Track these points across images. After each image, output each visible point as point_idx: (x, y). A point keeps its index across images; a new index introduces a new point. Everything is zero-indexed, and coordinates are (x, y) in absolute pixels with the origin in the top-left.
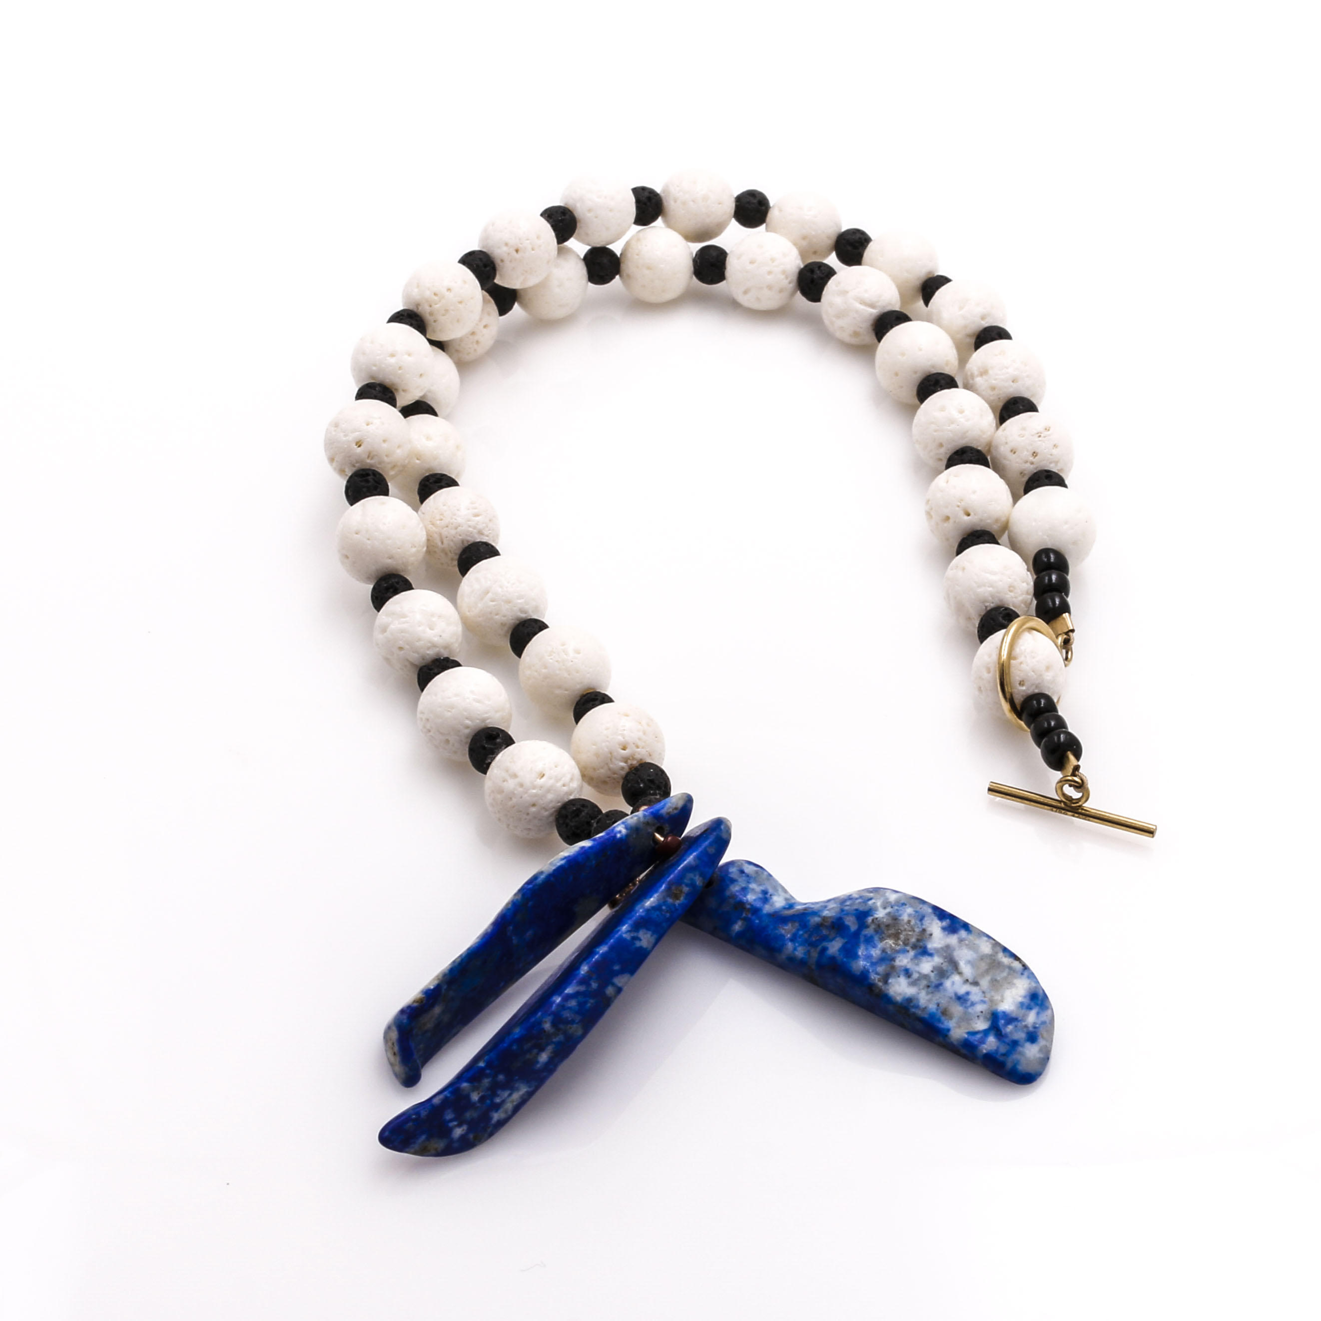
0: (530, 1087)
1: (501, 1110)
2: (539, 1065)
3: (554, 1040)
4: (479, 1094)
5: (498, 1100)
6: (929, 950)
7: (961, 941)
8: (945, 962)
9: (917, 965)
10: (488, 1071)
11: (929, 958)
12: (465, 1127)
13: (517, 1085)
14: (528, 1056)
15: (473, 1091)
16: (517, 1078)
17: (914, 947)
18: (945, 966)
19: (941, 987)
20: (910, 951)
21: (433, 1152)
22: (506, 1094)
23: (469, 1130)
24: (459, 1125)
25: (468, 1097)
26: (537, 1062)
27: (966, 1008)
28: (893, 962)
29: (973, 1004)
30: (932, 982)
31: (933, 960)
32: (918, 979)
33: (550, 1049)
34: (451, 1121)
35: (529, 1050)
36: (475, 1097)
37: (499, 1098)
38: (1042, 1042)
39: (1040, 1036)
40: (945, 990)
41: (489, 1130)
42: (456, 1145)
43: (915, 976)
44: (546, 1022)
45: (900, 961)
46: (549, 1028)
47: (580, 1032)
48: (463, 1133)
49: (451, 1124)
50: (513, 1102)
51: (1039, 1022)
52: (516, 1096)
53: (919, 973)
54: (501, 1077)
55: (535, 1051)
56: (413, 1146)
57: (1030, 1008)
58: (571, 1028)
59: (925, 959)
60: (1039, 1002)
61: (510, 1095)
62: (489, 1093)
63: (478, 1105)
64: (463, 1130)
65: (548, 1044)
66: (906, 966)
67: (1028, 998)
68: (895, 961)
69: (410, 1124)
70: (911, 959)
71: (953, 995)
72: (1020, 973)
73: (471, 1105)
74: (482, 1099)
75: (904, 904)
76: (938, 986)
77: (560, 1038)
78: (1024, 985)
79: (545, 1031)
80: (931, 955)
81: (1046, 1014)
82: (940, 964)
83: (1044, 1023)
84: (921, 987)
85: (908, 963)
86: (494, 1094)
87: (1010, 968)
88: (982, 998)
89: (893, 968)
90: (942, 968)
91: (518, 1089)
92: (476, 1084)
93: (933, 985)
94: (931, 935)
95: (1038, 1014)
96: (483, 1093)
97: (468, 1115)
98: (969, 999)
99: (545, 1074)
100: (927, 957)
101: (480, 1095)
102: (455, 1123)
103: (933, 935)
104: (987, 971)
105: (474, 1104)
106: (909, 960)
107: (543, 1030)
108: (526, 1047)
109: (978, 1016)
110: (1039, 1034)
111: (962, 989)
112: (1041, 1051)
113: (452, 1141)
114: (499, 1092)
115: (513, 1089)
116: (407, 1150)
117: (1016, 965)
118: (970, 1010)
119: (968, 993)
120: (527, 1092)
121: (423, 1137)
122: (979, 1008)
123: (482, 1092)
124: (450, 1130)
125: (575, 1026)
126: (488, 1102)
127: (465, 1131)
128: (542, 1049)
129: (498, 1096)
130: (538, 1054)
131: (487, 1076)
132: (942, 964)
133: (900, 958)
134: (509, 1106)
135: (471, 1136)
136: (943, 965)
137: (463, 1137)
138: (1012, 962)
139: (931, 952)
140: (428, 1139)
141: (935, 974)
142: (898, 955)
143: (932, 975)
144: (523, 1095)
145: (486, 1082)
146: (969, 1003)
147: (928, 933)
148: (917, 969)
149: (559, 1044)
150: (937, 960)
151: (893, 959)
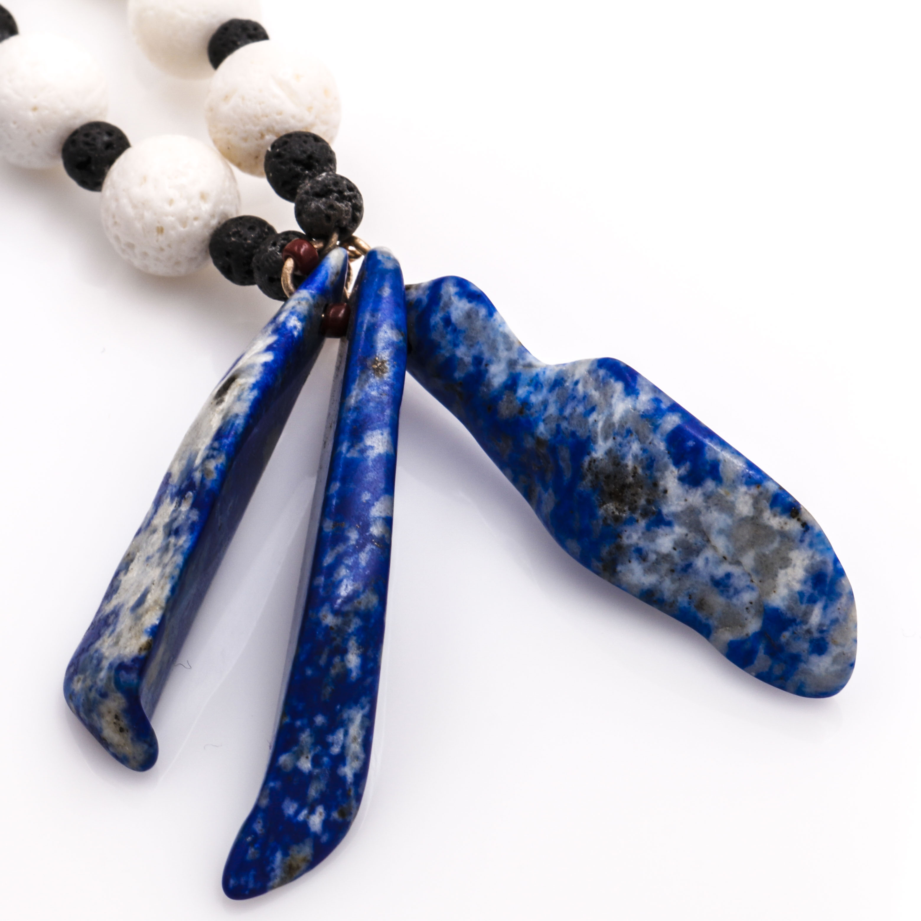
0: (363, 708)
1: (349, 759)
2: (354, 674)
3: (350, 631)
4: (307, 758)
5: (336, 750)
6: (665, 517)
7: (708, 497)
8: (690, 532)
9: (653, 540)
10: (298, 723)
11: (667, 529)
12: (320, 809)
13: (345, 716)
14: (333, 672)
15: (298, 758)
16: (338, 707)
17: (645, 514)
18: (692, 538)
19: (690, 570)
20: (640, 521)
21: (303, 866)
22: (340, 734)
23: (328, 810)
24: (312, 811)
25: (297, 771)
26: (350, 671)
27: (729, 597)
28: (619, 540)
29: (737, 592)
30: (676, 564)
31: (673, 532)
32: (657, 562)
33: (352, 644)
34: (297, 813)
35: (330, 663)
36: (305, 765)
37: (335, 746)
38: (835, 650)
39: (830, 643)
40: (696, 572)
41: (352, 793)
42: (325, 838)
43: (653, 557)
44: (325, 616)
45: (628, 538)
46: (335, 621)
47: (374, 600)
48: (323, 817)
49: (301, 817)
50: (355, 739)
51: (827, 622)
52: (355, 730)
53: (657, 553)
54: (319, 720)
55: (337, 660)
56: (272, 874)
57: (812, 600)
58: (360, 603)
59: (661, 530)
60: (827, 589)
61: (346, 734)
62: (319, 748)
63: (317, 771)
64: (321, 814)
65: (346, 641)
66: (637, 544)
67: (810, 583)
68: (621, 537)
69: (251, 851)
70: (643, 533)
71: (708, 579)
72: (797, 541)
73: (309, 778)
74: (316, 761)
75: (629, 432)
76: (687, 568)
77: (355, 623)
78: (804, 560)
79: (331, 628)
80: (669, 524)
81: (838, 606)
82: (684, 537)
83: (835, 621)
84: (663, 572)
85: (639, 538)
86: (327, 746)
87: (784, 535)
88: (749, 583)
89: (620, 547)
90: (688, 542)
91: (351, 720)
92: (295, 749)
93: (679, 567)
94: (665, 491)
95: (825, 608)
96: (312, 753)
97: (313, 792)
98: (731, 585)
99: (369, 680)
100: (663, 527)
101: (310, 757)
102: (305, 812)
103: (669, 492)
104: (752, 544)
105: (310, 773)
106: (640, 534)
107: (328, 629)
108: (323, 661)
109: (747, 609)
110: (828, 640)
111: (721, 571)
112: (835, 661)
113: (316, 837)
114: (330, 739)
115: (344, 724)
116: (271, 884)
117: (793, 526)
118: (735, 601)
119: (728, 576)
120: (364, 716)
121: (279, 856)
122: (747, 597)
123: (310, 752)
124: (305, 824)
125: (362, 597)
126: (326, 759)
127: (324, 815)
128: (344, 652)
129: (332, 744)
130: (343, 660)
131: (302, 730)
132: (687, 535)
133: (627, 533)
134: (355, 748)
135: (335, 815)
136: (688, 537)
137: (326, 823)
138: (786, 523)
139: (670, 519)
140: (286, 854)
141: (680, 552)
142: (625, 528)
143: (675, 553)
144: (362, 722)
145: (305, 737)
146: (732, 591)
147: (661, 488)
148: (652, 546)
149: (359, 631)
150: (679, 530)
151: (619, 536)
